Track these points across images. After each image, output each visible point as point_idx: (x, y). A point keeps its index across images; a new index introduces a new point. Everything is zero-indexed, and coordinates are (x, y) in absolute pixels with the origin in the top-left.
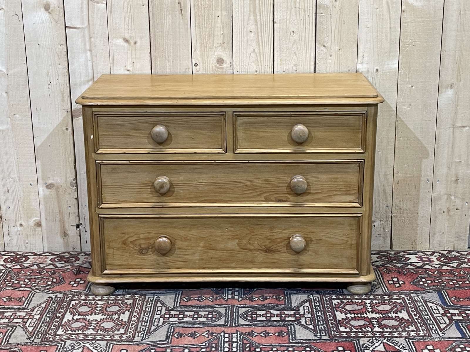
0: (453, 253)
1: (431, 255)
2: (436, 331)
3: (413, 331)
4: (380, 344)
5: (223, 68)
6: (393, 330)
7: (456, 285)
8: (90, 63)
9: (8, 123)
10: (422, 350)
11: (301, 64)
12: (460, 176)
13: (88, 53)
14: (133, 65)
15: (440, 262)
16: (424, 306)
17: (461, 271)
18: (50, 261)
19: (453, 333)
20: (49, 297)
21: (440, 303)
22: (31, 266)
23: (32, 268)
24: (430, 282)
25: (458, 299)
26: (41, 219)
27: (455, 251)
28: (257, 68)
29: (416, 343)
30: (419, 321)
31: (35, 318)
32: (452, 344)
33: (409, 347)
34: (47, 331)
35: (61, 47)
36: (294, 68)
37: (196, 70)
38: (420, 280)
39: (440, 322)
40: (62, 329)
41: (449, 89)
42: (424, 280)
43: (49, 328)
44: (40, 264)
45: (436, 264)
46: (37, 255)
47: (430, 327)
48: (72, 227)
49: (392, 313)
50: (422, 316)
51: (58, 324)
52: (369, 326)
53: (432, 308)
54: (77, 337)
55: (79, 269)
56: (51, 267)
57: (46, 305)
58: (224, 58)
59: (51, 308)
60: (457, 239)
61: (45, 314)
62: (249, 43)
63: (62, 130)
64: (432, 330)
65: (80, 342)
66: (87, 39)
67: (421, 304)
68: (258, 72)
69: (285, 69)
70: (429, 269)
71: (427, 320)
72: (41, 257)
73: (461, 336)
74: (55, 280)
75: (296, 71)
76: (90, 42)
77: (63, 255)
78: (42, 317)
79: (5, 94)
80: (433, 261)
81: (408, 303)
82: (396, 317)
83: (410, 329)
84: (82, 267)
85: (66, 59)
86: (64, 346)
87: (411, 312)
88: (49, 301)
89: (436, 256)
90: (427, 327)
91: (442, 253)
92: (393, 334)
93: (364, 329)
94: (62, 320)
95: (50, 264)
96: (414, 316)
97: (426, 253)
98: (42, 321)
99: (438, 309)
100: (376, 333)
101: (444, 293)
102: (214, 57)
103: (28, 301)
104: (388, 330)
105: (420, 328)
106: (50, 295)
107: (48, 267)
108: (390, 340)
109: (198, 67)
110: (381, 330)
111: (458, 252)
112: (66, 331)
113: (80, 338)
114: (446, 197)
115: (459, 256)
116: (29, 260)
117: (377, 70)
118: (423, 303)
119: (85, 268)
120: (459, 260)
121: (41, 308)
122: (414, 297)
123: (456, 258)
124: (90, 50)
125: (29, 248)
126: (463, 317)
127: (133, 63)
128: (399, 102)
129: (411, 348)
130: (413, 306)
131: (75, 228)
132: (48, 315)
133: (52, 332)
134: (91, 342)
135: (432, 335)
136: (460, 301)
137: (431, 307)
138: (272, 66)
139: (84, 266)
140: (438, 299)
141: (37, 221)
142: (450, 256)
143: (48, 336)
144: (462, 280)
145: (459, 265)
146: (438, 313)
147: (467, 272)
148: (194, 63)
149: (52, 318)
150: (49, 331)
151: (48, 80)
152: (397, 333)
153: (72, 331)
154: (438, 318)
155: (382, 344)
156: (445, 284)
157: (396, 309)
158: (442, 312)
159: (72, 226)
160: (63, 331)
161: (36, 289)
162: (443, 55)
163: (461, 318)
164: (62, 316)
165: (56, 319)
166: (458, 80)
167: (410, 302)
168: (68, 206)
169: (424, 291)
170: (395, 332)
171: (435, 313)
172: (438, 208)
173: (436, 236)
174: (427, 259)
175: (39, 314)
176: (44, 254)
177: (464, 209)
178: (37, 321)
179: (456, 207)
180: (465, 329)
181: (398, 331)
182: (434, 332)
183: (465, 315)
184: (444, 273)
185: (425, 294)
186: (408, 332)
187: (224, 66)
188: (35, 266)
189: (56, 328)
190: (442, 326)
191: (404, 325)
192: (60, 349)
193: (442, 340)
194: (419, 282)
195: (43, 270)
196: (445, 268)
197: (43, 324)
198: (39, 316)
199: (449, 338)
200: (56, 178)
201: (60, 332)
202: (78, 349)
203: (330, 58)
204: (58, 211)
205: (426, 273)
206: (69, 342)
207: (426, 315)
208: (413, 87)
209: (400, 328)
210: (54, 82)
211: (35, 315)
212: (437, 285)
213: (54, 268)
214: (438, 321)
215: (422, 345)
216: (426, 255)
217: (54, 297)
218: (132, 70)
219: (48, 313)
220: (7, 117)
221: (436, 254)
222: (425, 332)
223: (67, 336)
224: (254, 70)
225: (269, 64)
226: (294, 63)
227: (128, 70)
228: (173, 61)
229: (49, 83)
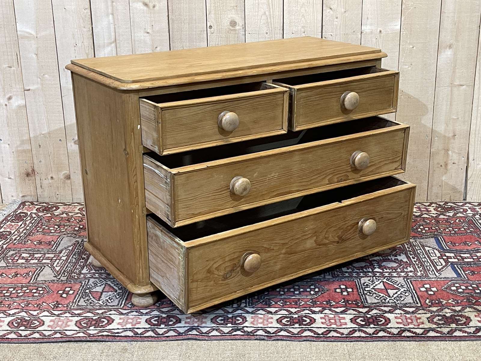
0: (449, 204)
1: (429, 206)
2: (433, 272)
3: (411, 272)
4: (380, 282)
5: (235, 30)
6: (392, 270)
7: (452, 232)
8: (112, 26)
9: (38, 83)
10: (419, 288)
11: (308, 26)
12: (457, 133)
13: (111, 16)
14: (152, 28)
15: (437, 211)
16: (421, 250)
17: (457, 220)
18: (79, 210)
19: (449, 273)
20: (76, 241)
21: (437, 247)
22: (60, 214)
23: (61, 216)
24: (427, 229)
25: (454, 244)
26: (70, 172)
27: (452, 203)
28: (267, 30)
29: (414, 283)
30: (417, 263)
31: (62, 259)
32: (448, 283)
33: (407, 285)
34: (73, 271)
35: (86, 11)
36: (303, 30)
37: (211, 32)
38: (418, 228)
39: (436, 264)
40: (86, 268)
41: (448, 49)
42: (422, 227)
43: (74, 268)
44: (69, 213)
45: (433, 214)
46: (66, 205)
47: (427, 268)
49: (392, 256)
50: (419, 259)
51: (83, 264)
52: (370, 267)
53: (429, 252)
54: (100, 276)
56: (79, 215)
57: (72, 248)
58: (236, 21)
59: (77, 251)
60: (454, 191)
61: (72, 256)
62: (261, 6)
64: (429, 270)
65: (102, 280)
66: (110, 3)
67: (419, 248)
68: (268, 34)
69: (293, 31)
70: (426, 218)
71: (424, 262)
72: (70, 206)
73: (456, 276)
74: (81, 227)
75: (304, 32)
76: (112, 6)
78: (69, 259)
79: (34, 56)
80: (431, 211)
81: (406, 247)
82: (395, 259)
83: (409, 270)
85: (90, 22)
86: (88, 283)
87: (409, 255)
88: (76, 244)
89: (433, 207)
90: (424, 268)
91: (439, 204)
92: (392, 274)
93: (365, 270)
94: (87, 261)
95: (78, 213)
96: (412, 259)
97: (424, 204)
98: (68, 262)
99: (435, 253)
100: (376, 273)
101: (441, 239)
102: (227, 19)
103: (57, 244)
104: (388, 270)
105: (418, 269)
106: (77, 239)
107: (76, 215)
108: (389, 279)
109: (212, 29)
110: (381, 271)
111: (454, 203)
112: (90, 270)
113: (103, 277)
114: (443, 152)
115: (455, 207)
116: (59, 209)
117: (380, 31)
118: (421, 247)
120: (455, 210)
121: (68, 250)
122: (412, 242)
123: (452, 208)
124: (113, 14)
125: (59, 199)
126: (458, 259)
127: (153, 25)
128: (401, 62)
129: (409, 286)
130: (411, 249)
132: (74, 257)
133: (77, 271)
134: (112, 280)
135: (429, 275)
136: (456, 245)
137: (428, 250)
138: (282, 28)
140: (435, 244)
141: (66, 174)
142: (446, 207)
143: (73, 274)
144: (457, 227)
145: (455, 214)
146: (435, 256)
147: (462, 221)
148: (209, 26)
149: (78, 259)
150: (74, 270)
151: (74, 42)
152: (396, 273)
153: (96, 271)
154: (435, 260)
155: (382, 283)
156: (442, 231)
157: (395, 252)
158: (438, 255)
160: (87, 270)
161: (65, 234)
162: (442, 16)
163: (456, 260)
164: (87, 257)
165: (81, 260)
166: (457, 40)
167: (409, 246)
169: (422, 236)
170: (394, 272)
171: (432, 256)
172: (436, 162)
173: (434, 188)
174: (425, 209)
175: (66, 255)
176: (73, 205)
177: (460, 163)
178: (64, 262)
179: (453, 162)
180: (460, 270)
181: (397, 272)
182: (431, 273)
183: (460, 258)
184: (441, 222)
185: (422, 240)
186: (407, 272)
187: (236, 28)
188: (65, 214)
189: (81, 268)
190: (439, 268)
191: (402, 266)
192: (84, 286)
193: (439, 279)
194: (417, 229)
195: (71, 218)
196: (442, 217)
197: (69, 264)
198: (66, 257)
199: (445, 278)
201: (84, 271)
202: (100, 286)
203: (336, 19)
205: (424, 221)
206: (92, 280)
207: (423, 258)
208: (414, 48)
209: (398, 269)
210: (79, 45)
211: (63, 256)
212: (434, 232)
213: (81, 216)
214: (434, 263)
215: (420, 284)
216: (424, 205)
217: (80, 241)
218: (151, 33)
219: (74, 255)
220: (37, 78)
221: (433, 205)
222: (422, 272)
223: (90, 275)
224: (265, 32)
225: (278, 26)
226: (302, 25)
227: (148, 33)
228: (189, 24)
229: (75, 45)
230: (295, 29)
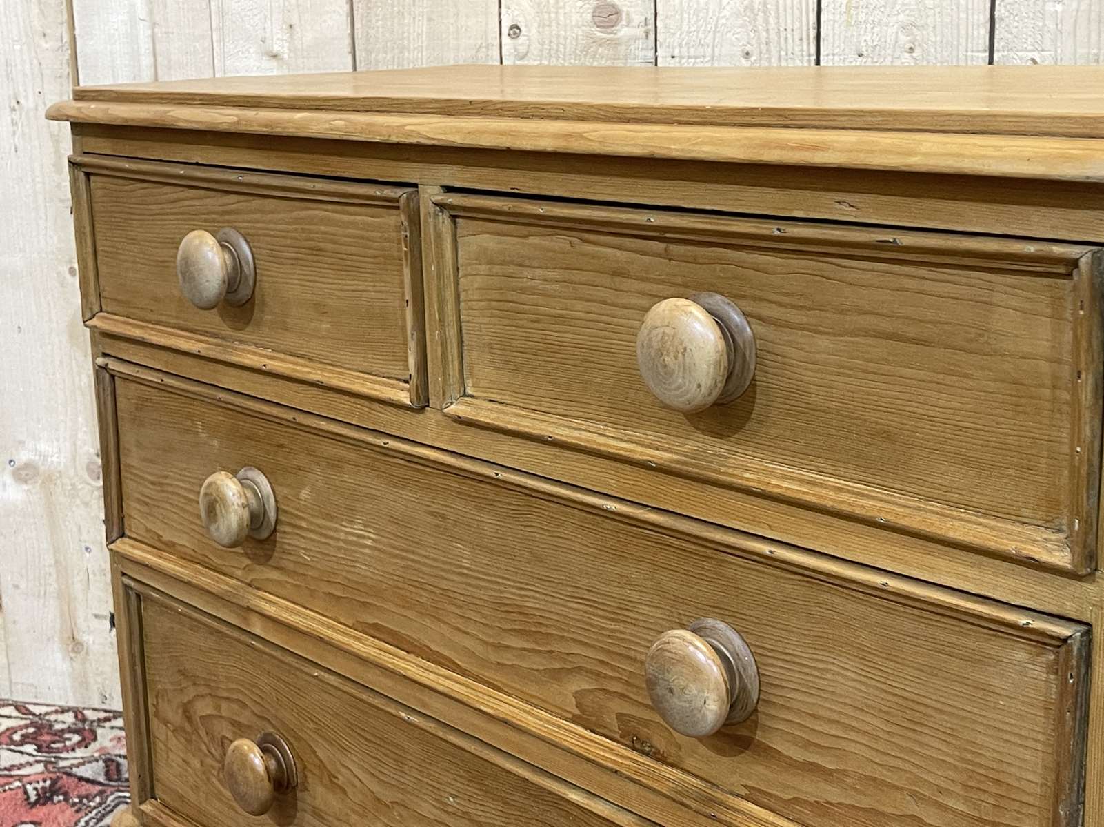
5: (615, 43)
8: (143, 32)
11: (930, 21)
14: (291, 36)
28: (750, 42)
36: (904, 39)
37: (516, 50)
48: (96, 620)
55: (54, 782)
63: (58, 273)
68: (753, 59)
69: (863, 44)
75: (911, 50)
77: (53, 717)
84: (69, 775)
109: (522, 39)
119: (81, 779)
127: (291, 26)
131: (107, 624)
138: (813, 33)
139: (80, 771)
148: (510, 24)
151: (11, 92)
159: (96, 616)
168: (83, 545)
187: (621, 34)
200: (43, 447)
204: (53, 562)
210: (28, 103)
218: (286, 56)
224: (738, 51)
225: (797, 25)
226: (901, 17)
227: (275, 56)
228: (430, 20)
229: (14, 103)
230: (868, 38)
